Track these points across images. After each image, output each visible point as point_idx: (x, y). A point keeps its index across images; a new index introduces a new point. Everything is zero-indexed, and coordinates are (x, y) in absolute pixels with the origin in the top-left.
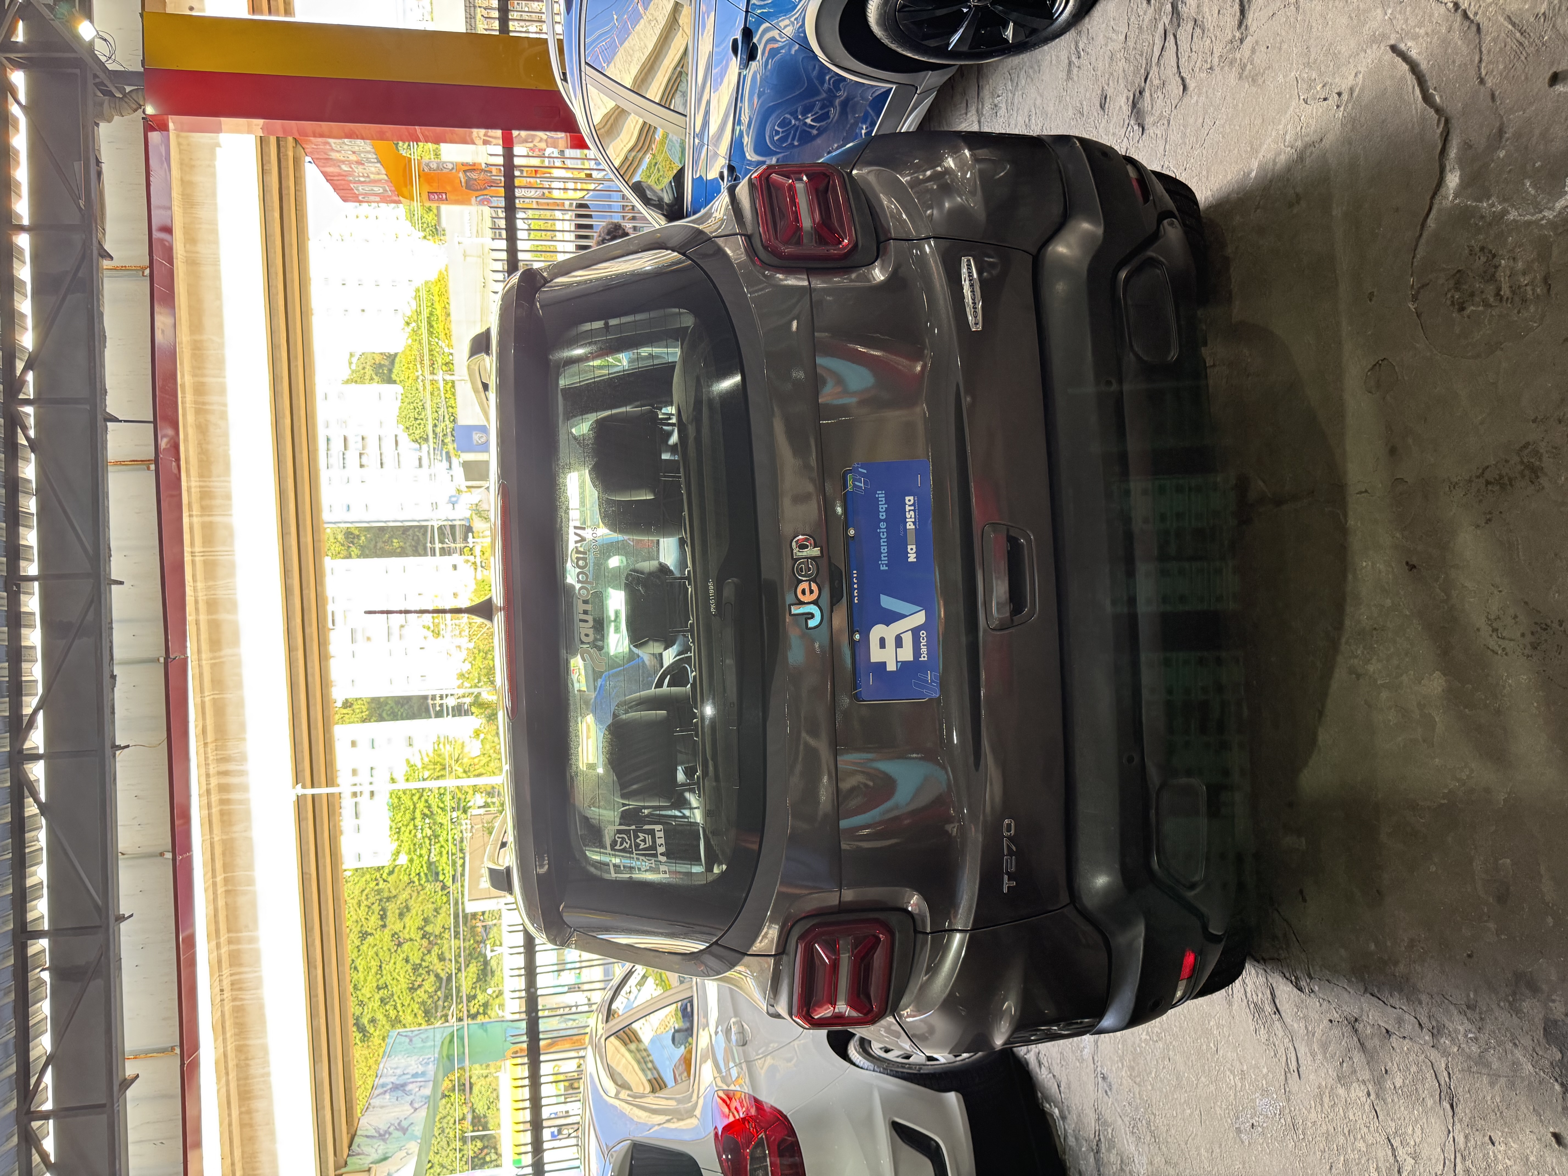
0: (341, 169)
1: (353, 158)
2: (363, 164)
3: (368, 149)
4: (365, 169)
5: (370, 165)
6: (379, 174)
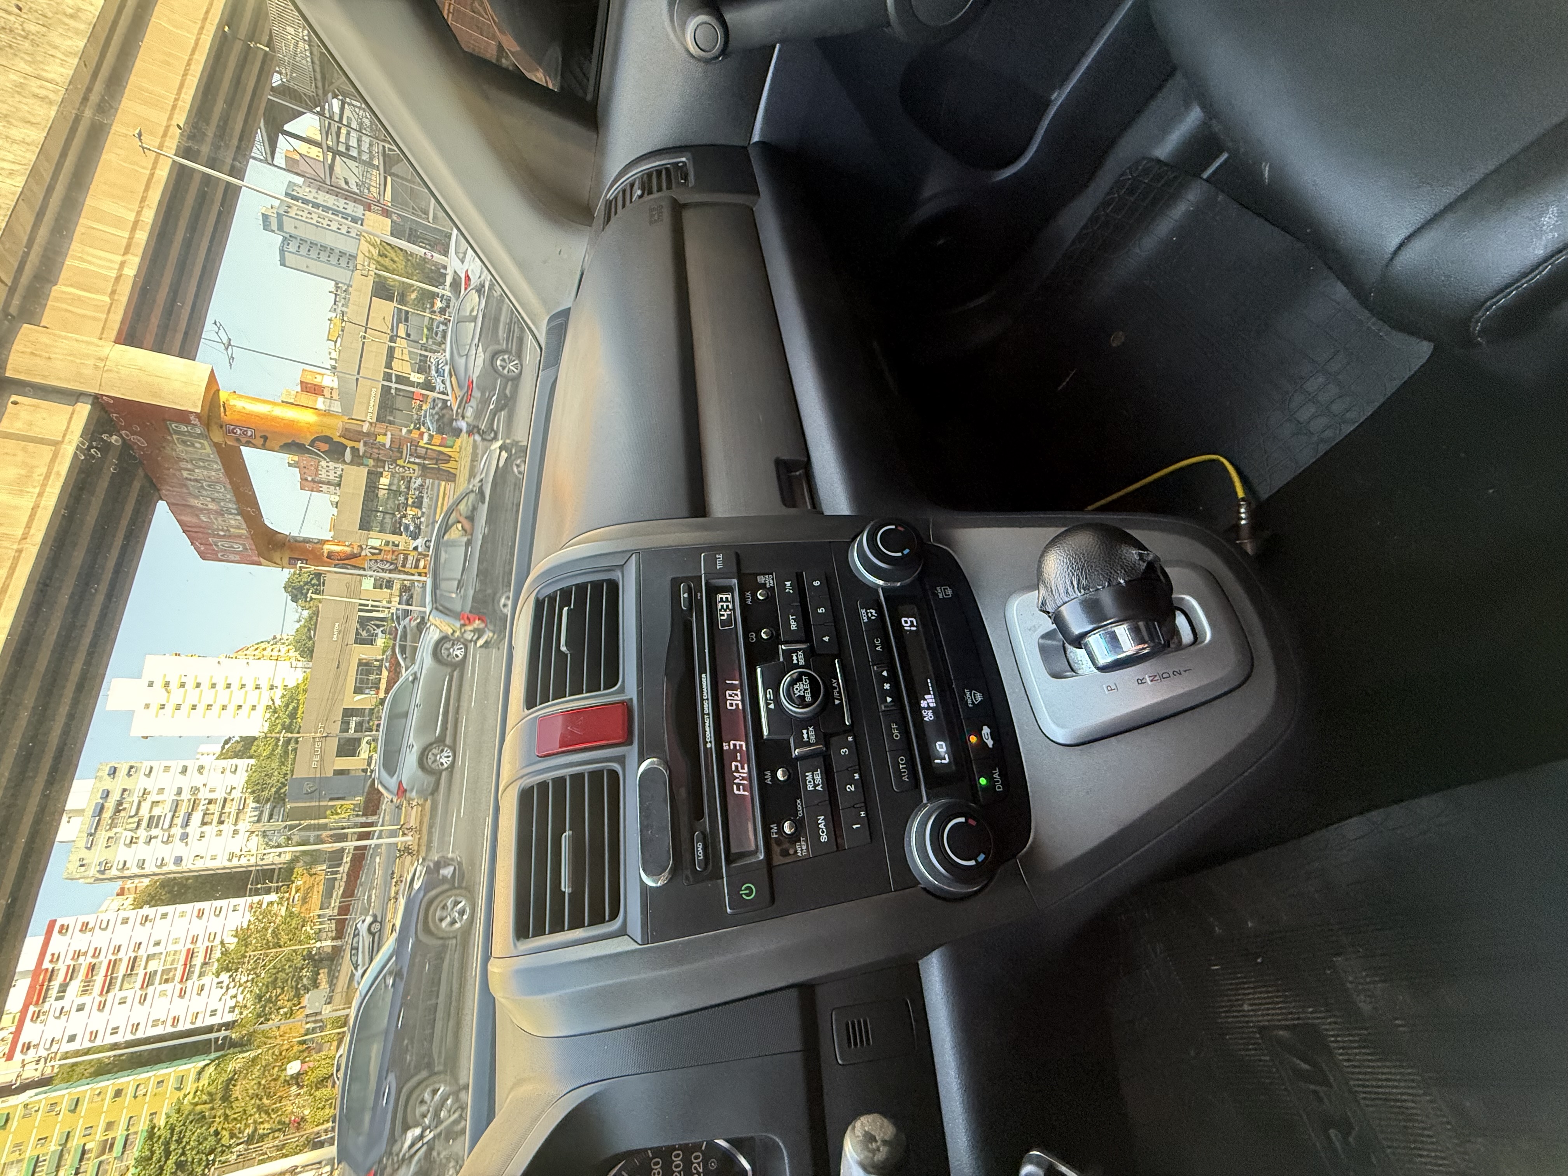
0: (199, 518)
1: (212, 506)
2: (223, 515)
3: (228, 496)
4: (224, 521)
5: (230, 516)
6: (240, 528)
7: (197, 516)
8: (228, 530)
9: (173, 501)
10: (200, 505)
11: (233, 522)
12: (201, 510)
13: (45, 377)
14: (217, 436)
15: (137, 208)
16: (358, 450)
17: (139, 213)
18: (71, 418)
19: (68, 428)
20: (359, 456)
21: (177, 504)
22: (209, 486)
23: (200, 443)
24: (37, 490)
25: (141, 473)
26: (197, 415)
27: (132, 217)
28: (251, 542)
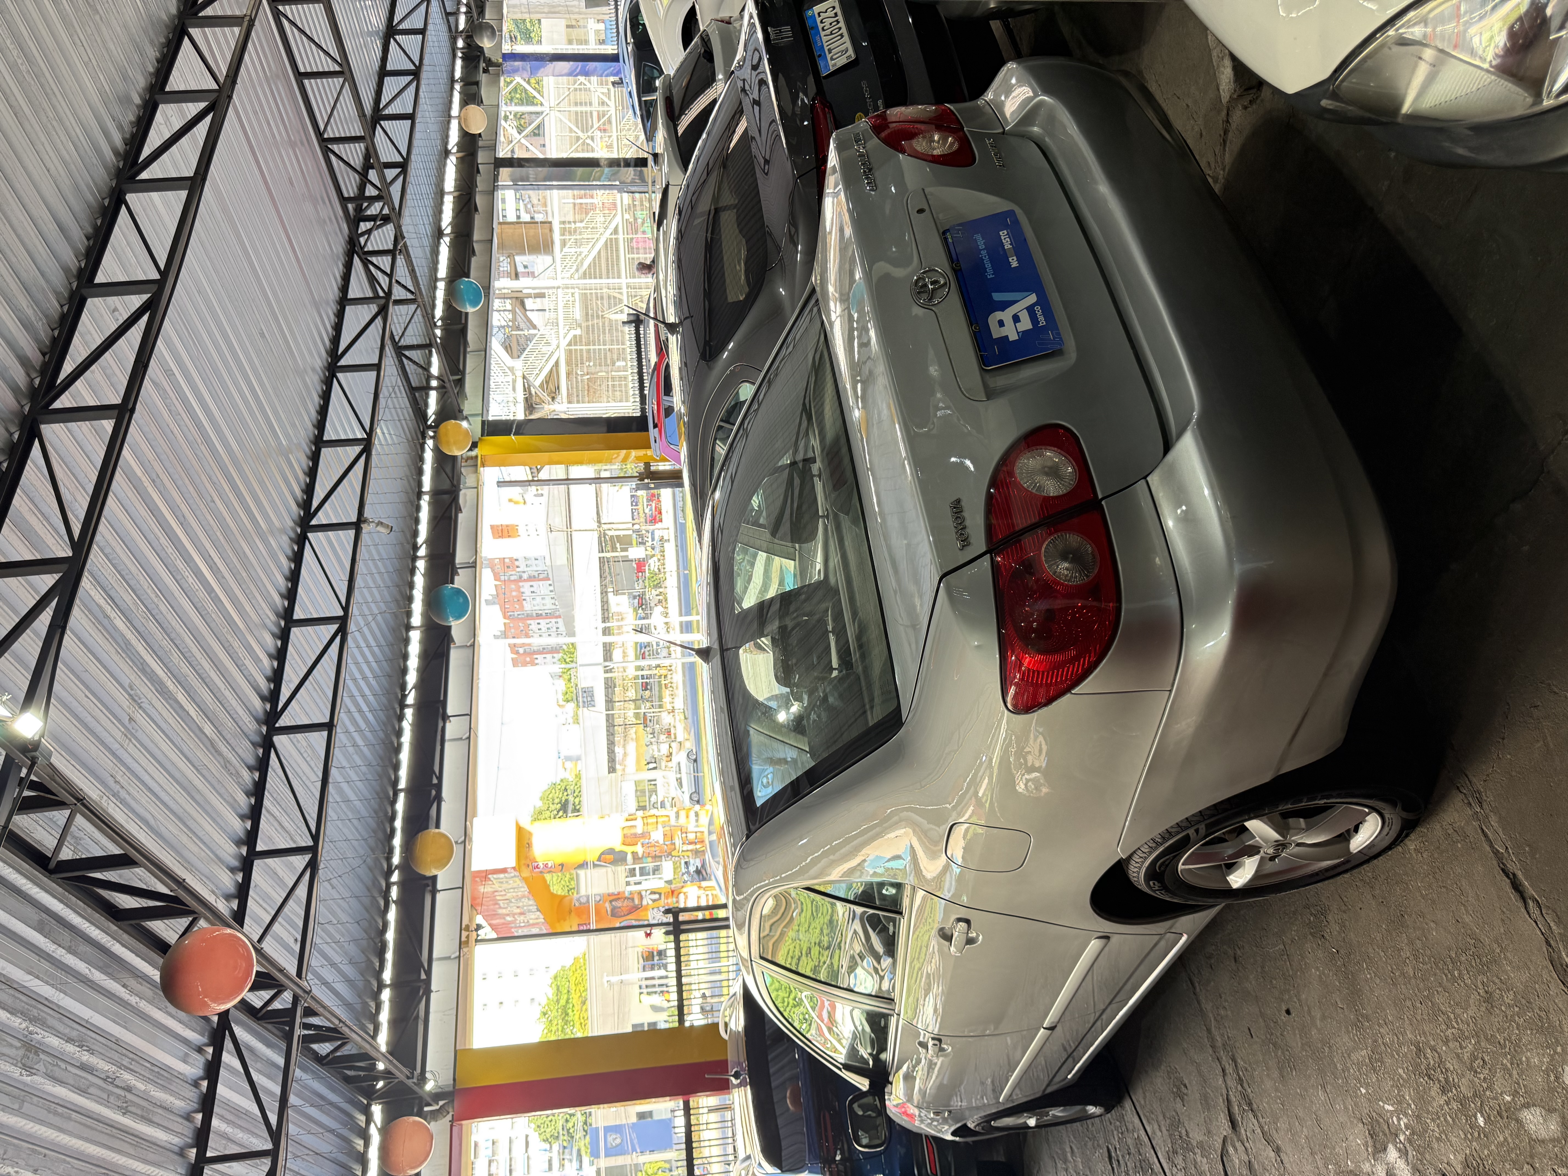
7: (504, 917)
10: (507, 911)
14: (528, 874)
16: (637, 853)
20: (639, 858)
23: (512, 880)
26: (513, 867)
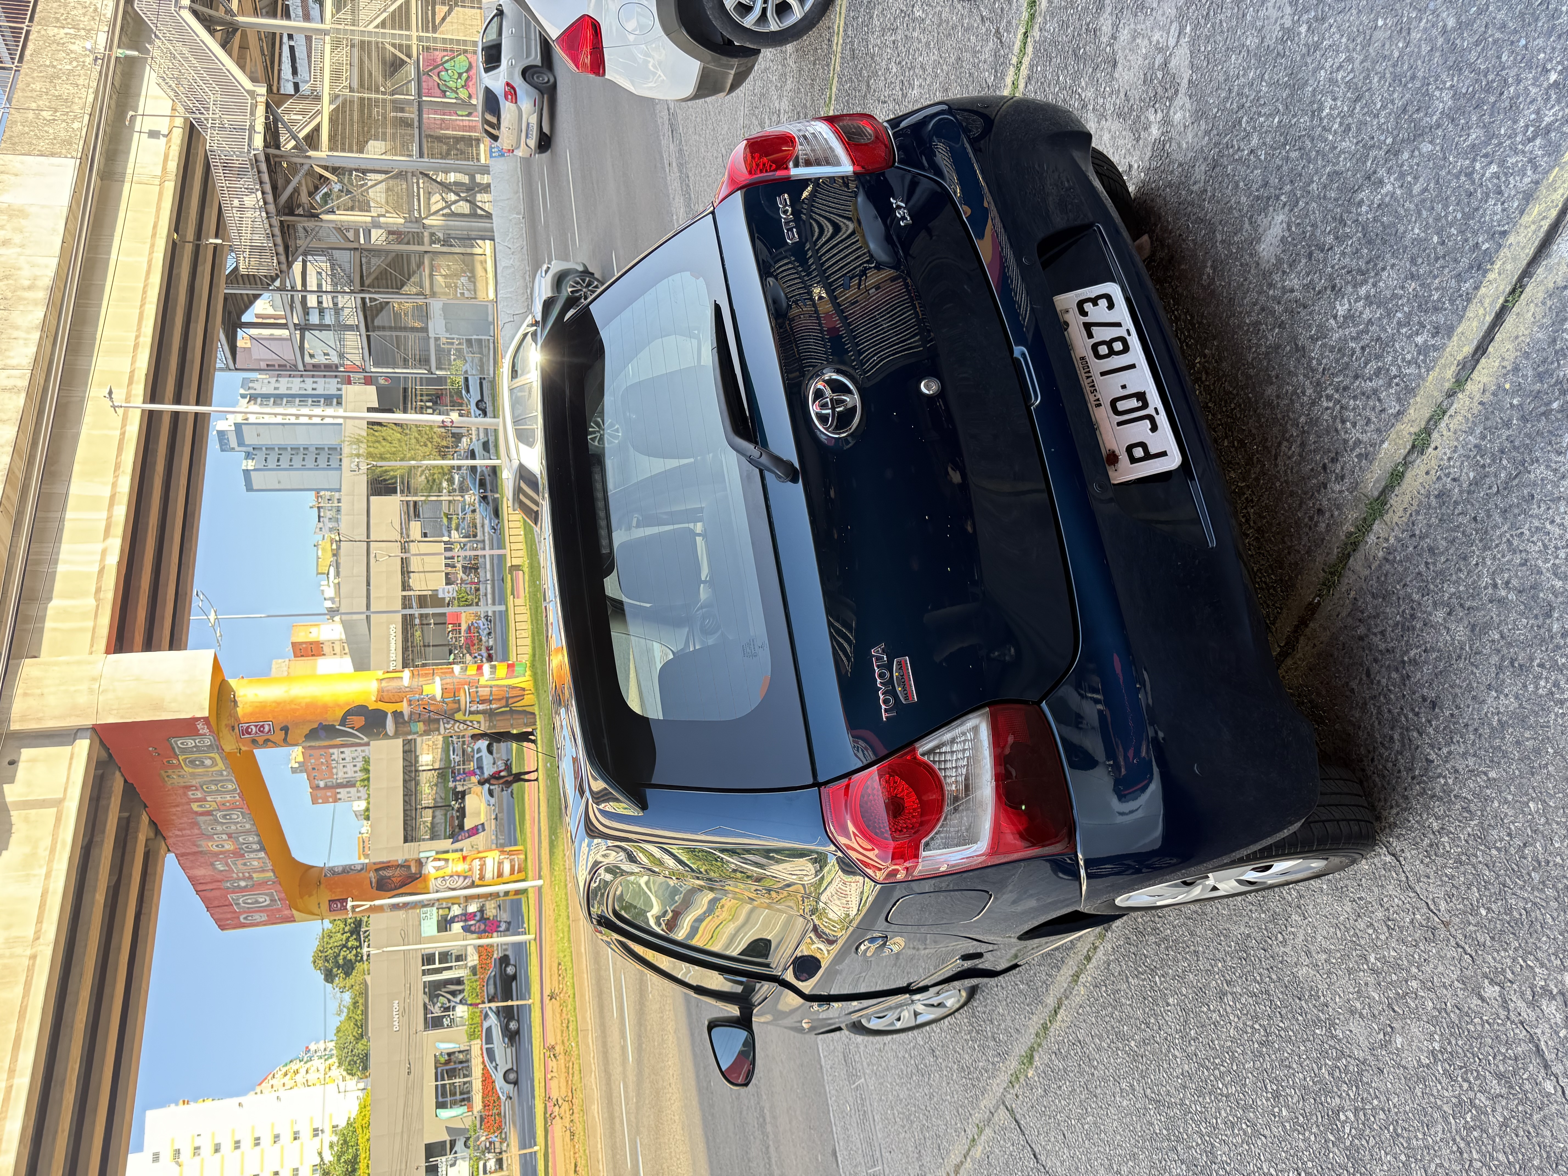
0: (215, 869)
1: (229, 846)
2: (243, 856)
3: (248, 826)
4: (245, 864)
5: (252, 855)
6: (263, 871)
7: (212, 864)
8: (251, 878)
9: (183, 851)
10: (216, 849)
11: (255, 863)
12: (216, 854)
13: (39, 719)
14: (229, 744)
15: (111, 479)
16: (401, 713)
17: (114, 485)
18: (70, 764)
19: (68, 778)
20: (405, 722)
21: (188, 854)
22: (224, 817)
23: (210, 758)
24: (43, 871)
25: (145, 818)
26: (206, 720)
27: (107, 492)
28: (279, 887)
